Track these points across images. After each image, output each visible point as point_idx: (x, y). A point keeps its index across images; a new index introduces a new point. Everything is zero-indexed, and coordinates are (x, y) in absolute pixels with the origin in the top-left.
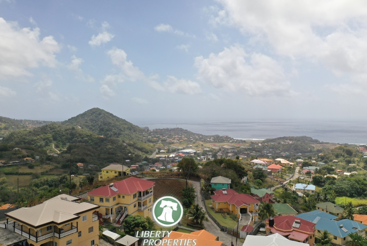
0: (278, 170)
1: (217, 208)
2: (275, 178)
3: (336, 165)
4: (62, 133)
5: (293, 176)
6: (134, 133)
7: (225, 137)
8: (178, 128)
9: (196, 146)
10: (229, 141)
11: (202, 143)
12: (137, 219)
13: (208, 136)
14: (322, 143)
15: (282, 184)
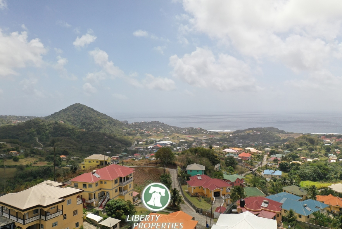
0: (248, 158)
1: (192, 192)
2: (245, 165)
3: (300, 153)
4: (46, 128)
5: (262, 163)
6: (114, 127)
7: (199, 129)
8: (155, 121)
9: (172, 138)
10: (203, 132)
11: (177, 135)
12: (118, 203)
13: (184, 128)
14: (288, 133)
15: (251, 171)
